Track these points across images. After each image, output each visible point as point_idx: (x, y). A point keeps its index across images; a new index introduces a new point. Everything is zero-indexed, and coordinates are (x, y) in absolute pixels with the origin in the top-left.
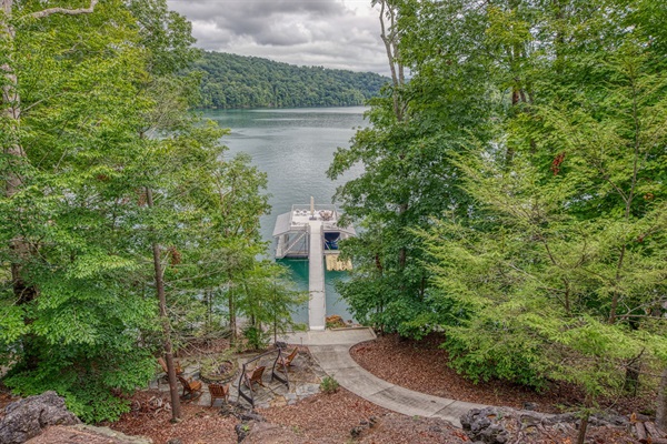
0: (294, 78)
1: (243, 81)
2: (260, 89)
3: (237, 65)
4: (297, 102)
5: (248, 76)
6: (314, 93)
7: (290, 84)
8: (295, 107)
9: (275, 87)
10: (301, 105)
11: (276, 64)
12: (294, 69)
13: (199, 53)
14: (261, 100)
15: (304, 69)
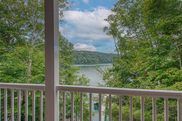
0: (105, 56)
1: (92, 57)
2: (96, 59)
3: (91, 53)
4: (105, 62)
5: (93, 56)
6: (110, 60)
7: (104, 58)
8: (105, 63)
9: (100, 58)
10: (107, 63)
11: (100, 53)
12: (105, 54)
13: (75, 51)
14: (96, 62)
15: (108, 54)
